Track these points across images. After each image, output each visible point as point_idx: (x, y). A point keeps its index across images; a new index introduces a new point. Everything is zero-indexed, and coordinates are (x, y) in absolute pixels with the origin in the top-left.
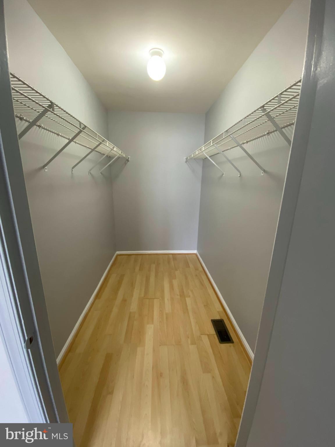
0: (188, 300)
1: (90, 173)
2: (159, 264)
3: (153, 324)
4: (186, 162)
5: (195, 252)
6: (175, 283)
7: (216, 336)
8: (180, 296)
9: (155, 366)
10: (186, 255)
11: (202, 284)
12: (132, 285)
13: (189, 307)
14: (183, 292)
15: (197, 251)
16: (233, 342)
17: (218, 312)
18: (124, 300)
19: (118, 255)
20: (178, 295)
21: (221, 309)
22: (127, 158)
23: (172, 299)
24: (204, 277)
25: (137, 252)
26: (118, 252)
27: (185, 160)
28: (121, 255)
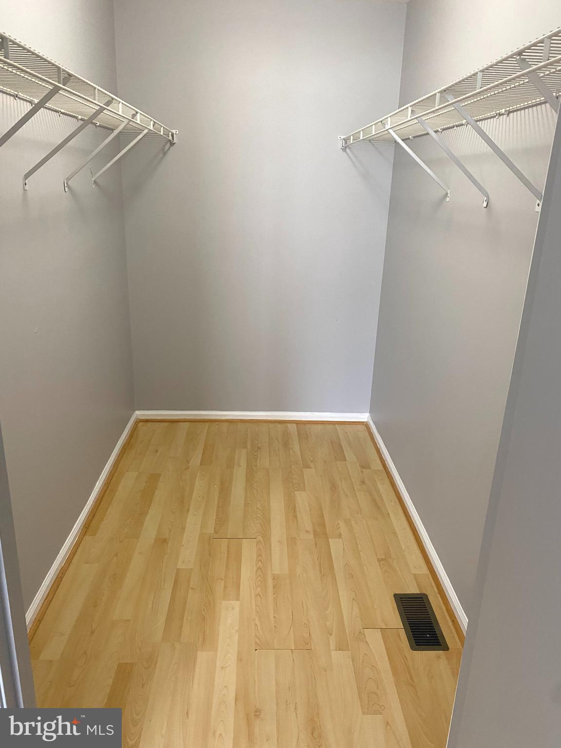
0: (336, 546)
1: (68, 187)
2: (259, 448)
3: (238, 599)
4: (344, 149)
5: (365, 417)
6: (302, 499)
7: (403, 633)
8: (316, 534)
9: (243, 696)
10: (338, 427)
11: (377, 505)
12: (182, 502)
13: (338, 565)
14: (323, 525)
15: (371, 416)
16: (446, 648)
17: (415, 575)
18: (161, 542)
19: (139, 421)
20: (307, 532)
21: (425, 571)
22: (170, 138)
23: (292, 541)
24: (384, 488)
25: (195, 415)
26: (139, 414)
27: (340, 144)
28: (147, 421)
